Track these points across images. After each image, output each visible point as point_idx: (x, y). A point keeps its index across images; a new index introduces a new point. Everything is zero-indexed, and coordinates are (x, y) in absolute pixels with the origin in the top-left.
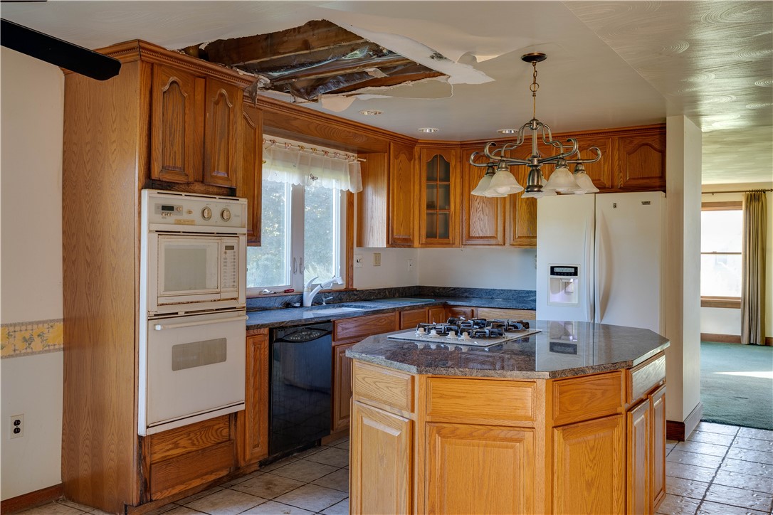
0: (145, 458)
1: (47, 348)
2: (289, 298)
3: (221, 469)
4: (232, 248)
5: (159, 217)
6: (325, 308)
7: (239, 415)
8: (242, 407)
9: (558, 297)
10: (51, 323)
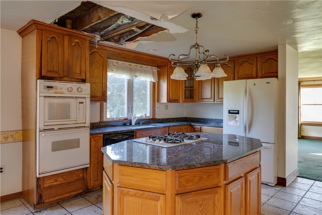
0: (40, 186)
1: (15, 141)
2: (126, 121)
3: (79, 190)
4: (83, 103)
5: (46, 91)
6: (141, 125)
7: (88, 168)
8: (88, 166)
9: (232, 123)
10: (17, 131)
